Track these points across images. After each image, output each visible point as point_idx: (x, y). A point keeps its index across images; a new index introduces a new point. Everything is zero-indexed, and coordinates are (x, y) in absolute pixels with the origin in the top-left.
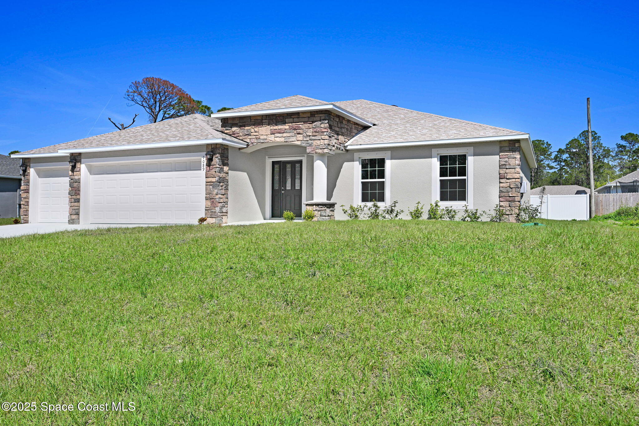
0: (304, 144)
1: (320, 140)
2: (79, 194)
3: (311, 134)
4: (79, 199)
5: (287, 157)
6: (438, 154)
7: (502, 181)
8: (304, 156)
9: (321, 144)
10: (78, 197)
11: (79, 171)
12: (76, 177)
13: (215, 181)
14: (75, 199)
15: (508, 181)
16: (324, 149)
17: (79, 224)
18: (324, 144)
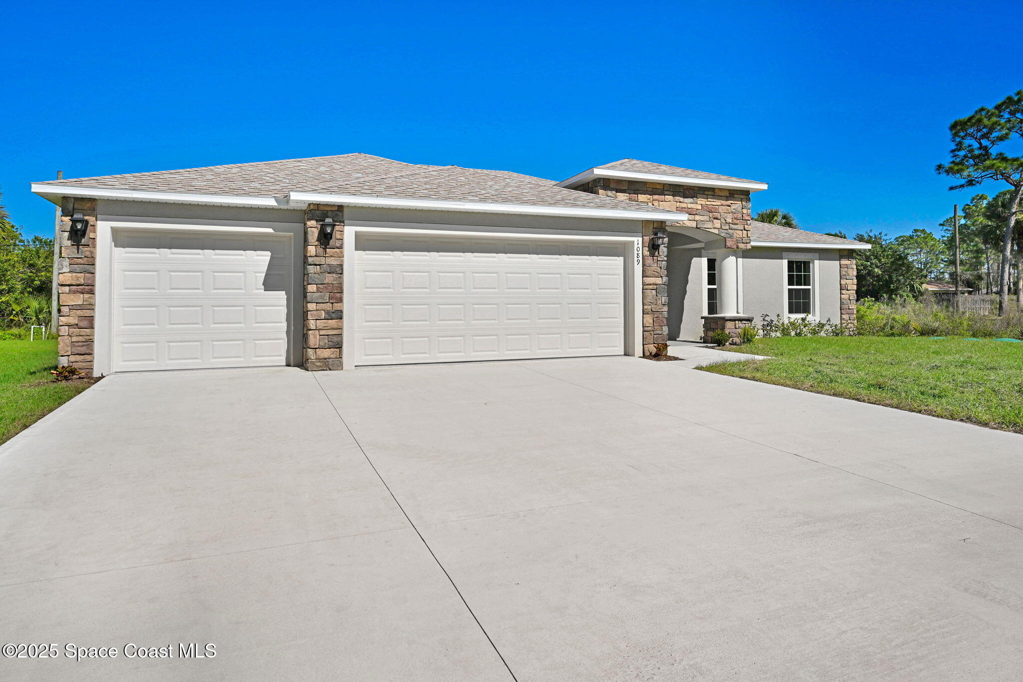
0: (723, 234)
1: (742, 230)
2: (341, 300)
3: (731, 221)
4: (341, 312)
6: (787, 259)
7: (843, 292)
9: (744, 236)
10: (337, 306)
11: (341, 247)
12: (333, 262)
13: (661, 283)
14: (327, 312)
15: (848, 292)
16: (747, 243)
17: (342, 369)
18: (748, 237)
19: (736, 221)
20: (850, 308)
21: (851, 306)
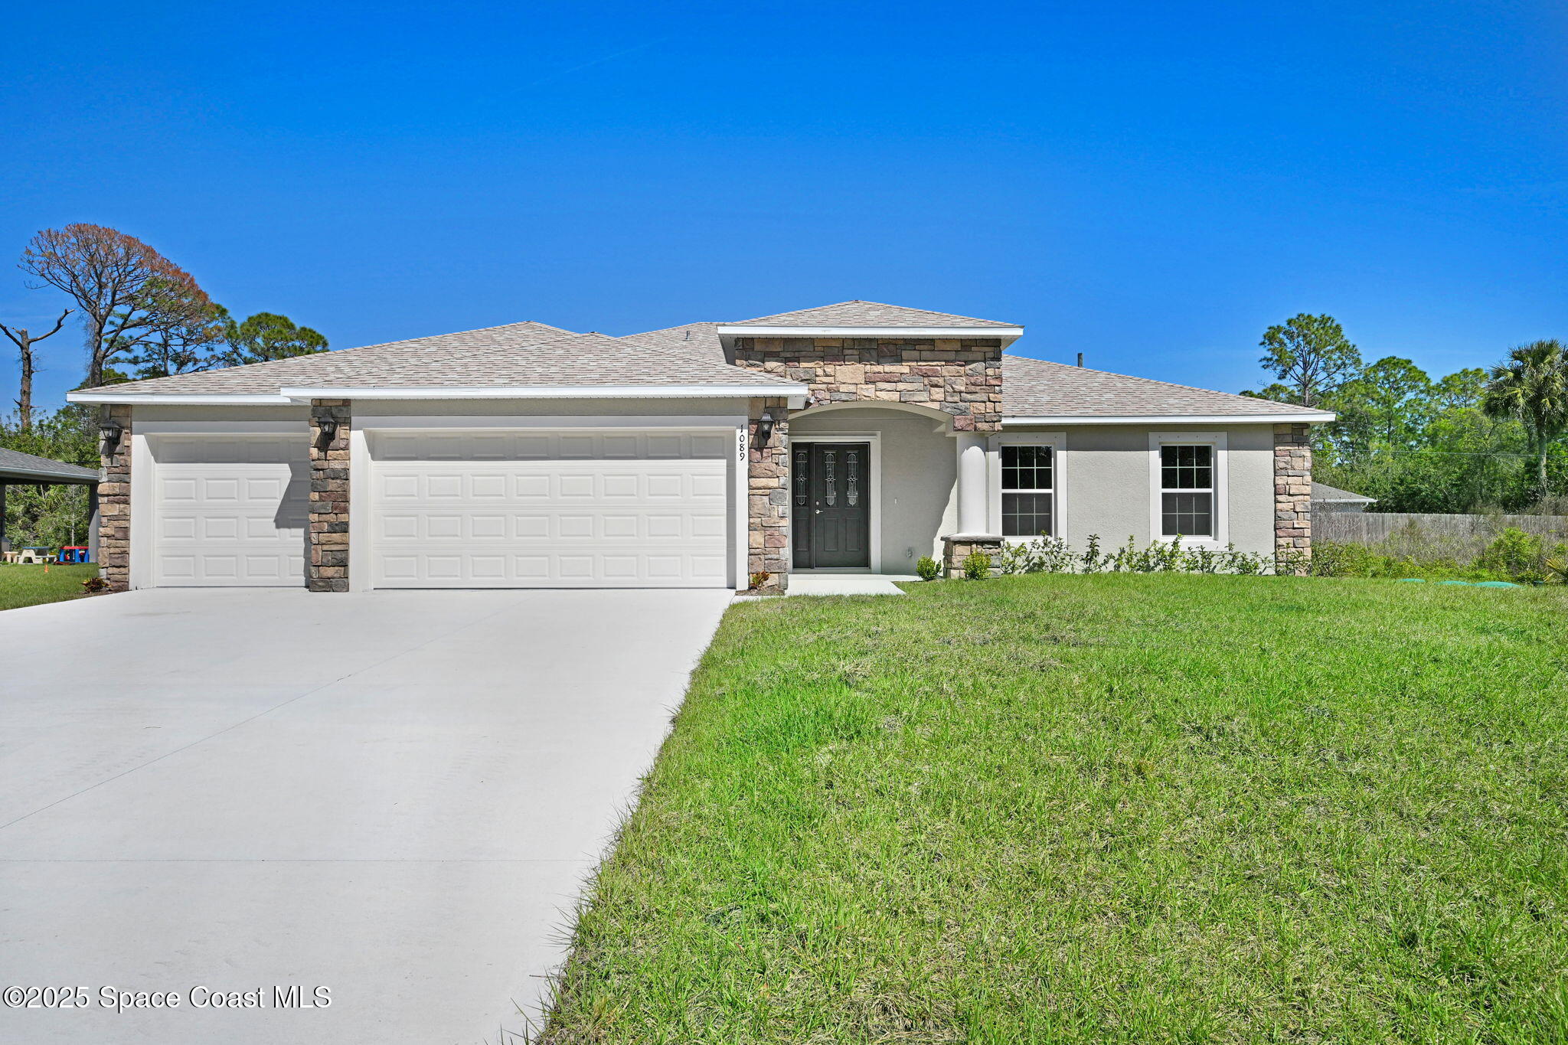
0: (948, 409)
1: (985, 402)
2: (346, 511)
3: (963, 388)
4: (347, 524)
5: (834, 435)
6: (1160, 443)
7: (1279, 498)
8: (875, 435)
9: (988, 411)
10: (342, 517)
11: (346, 448)
12: (337, 465)
13: (776, 485)
14: (331, 524)
15: (1291, 499)
16: (994, 422)
17: (348, 591)
18: (995, 412)
19: (973, 388)
20: (1296, 526)
21: (1298, 523)
